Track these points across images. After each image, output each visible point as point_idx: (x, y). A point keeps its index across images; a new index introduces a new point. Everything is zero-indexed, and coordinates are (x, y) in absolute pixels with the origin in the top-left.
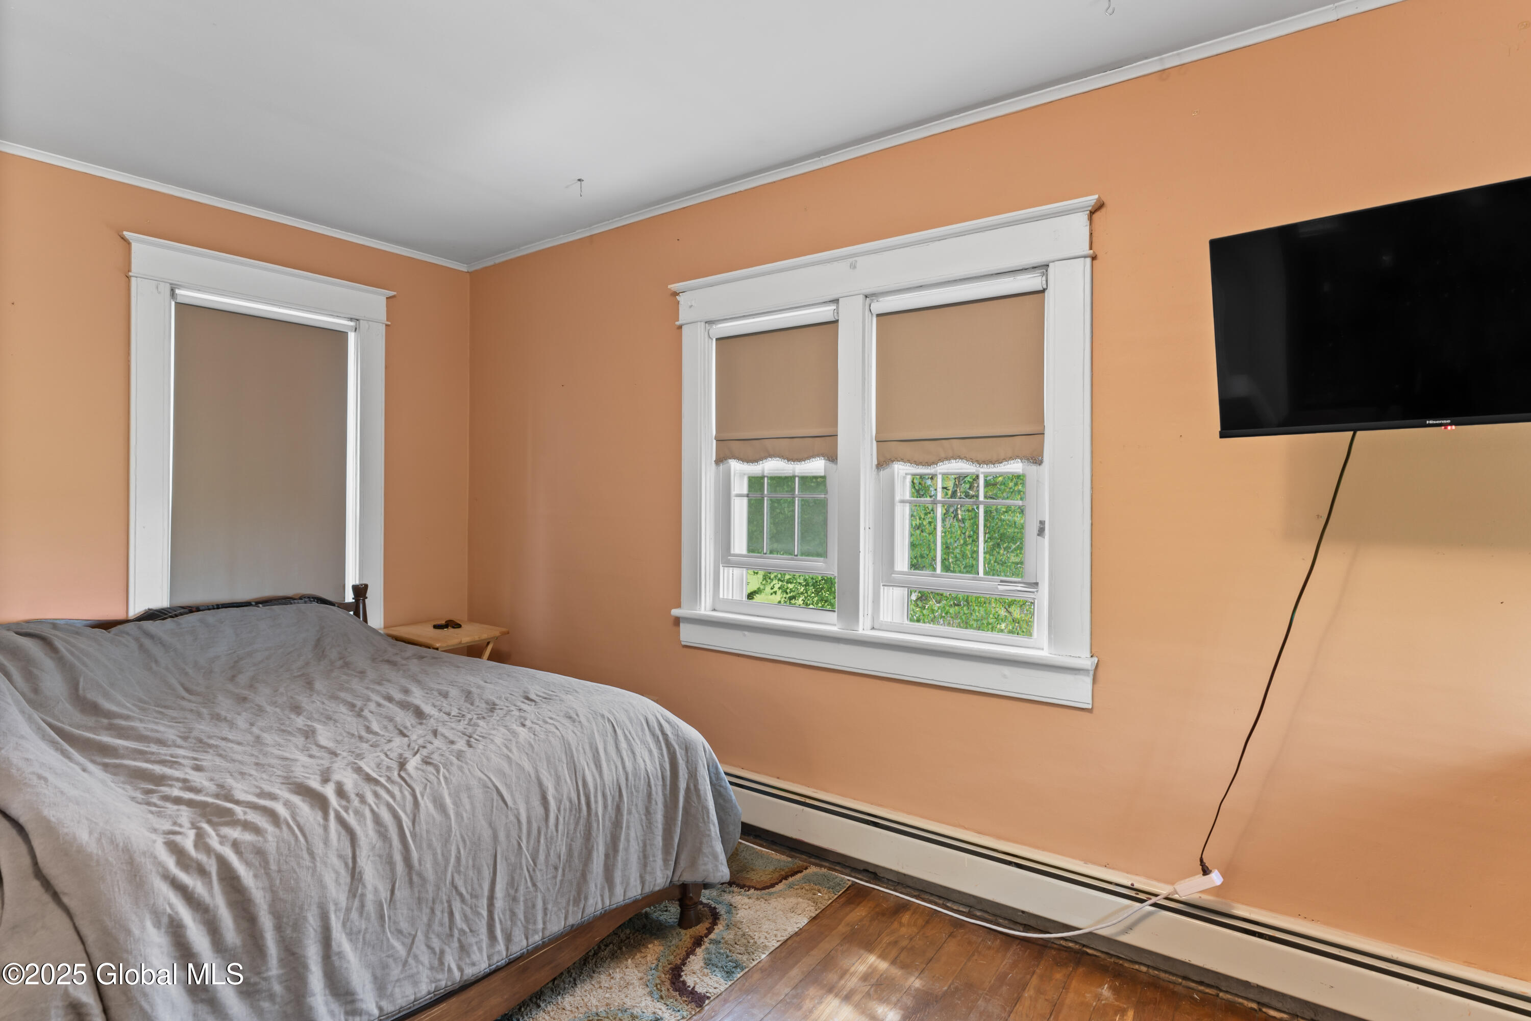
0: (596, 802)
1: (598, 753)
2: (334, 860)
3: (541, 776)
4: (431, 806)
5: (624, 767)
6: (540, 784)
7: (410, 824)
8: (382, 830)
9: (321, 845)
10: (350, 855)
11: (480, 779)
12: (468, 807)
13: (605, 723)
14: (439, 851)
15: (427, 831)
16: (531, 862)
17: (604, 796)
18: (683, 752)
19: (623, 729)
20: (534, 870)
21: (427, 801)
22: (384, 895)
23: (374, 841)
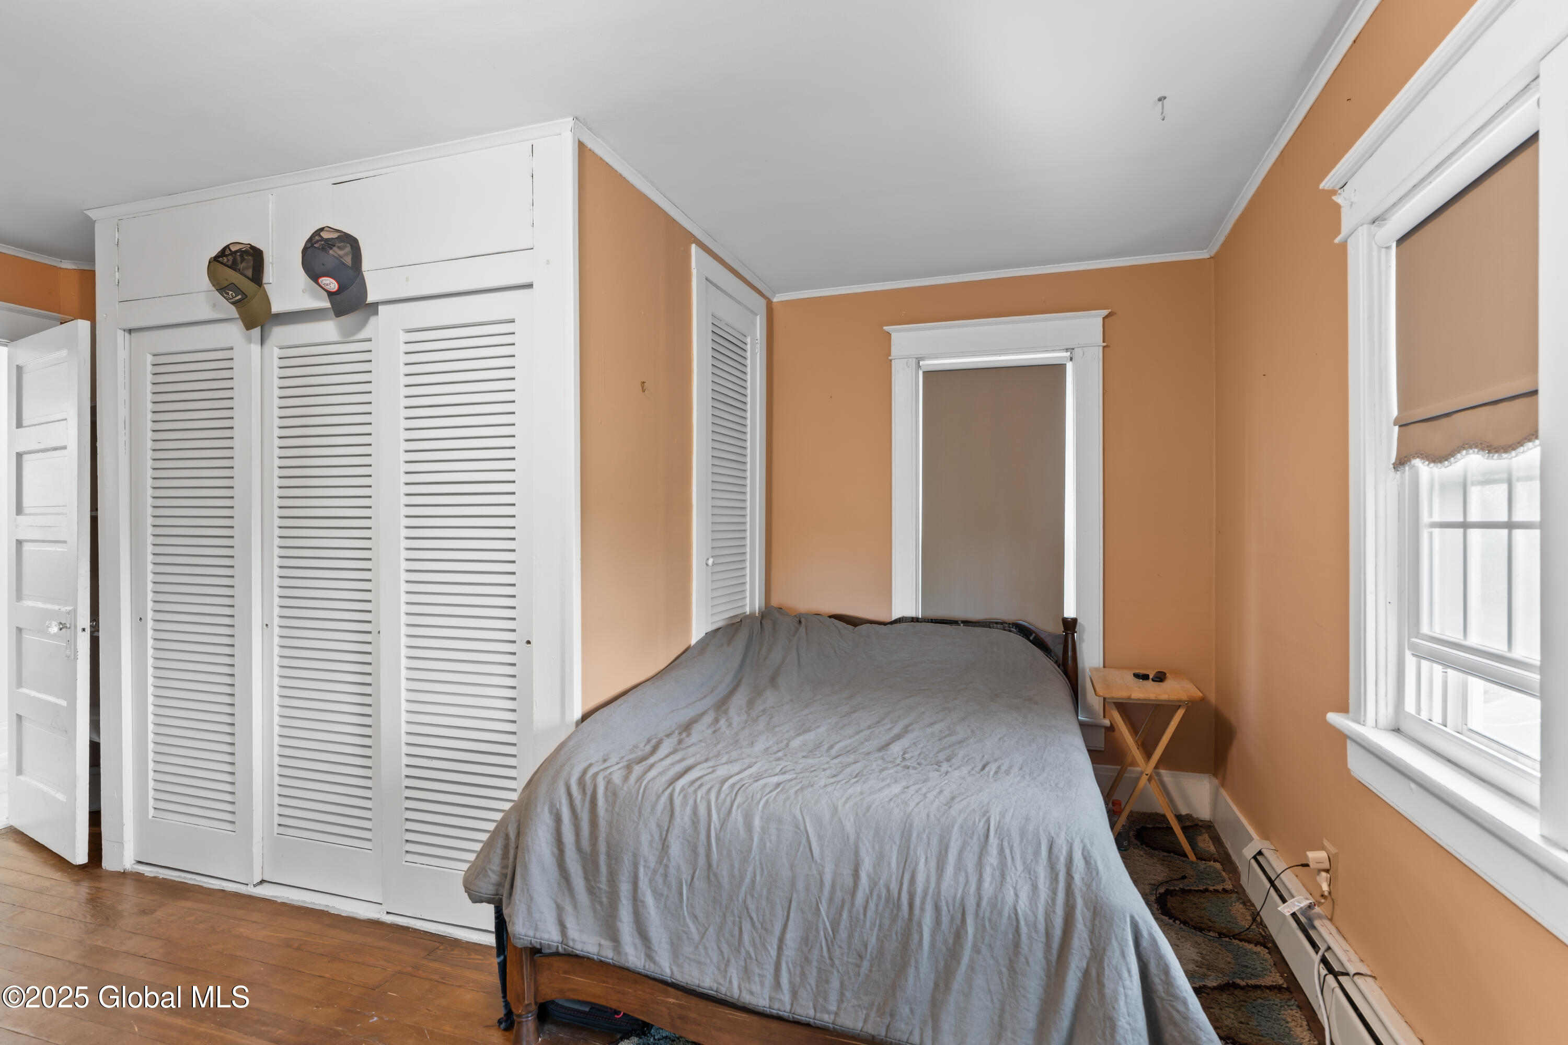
0: (922, 909)
1: (946, 852)
2: (653, 826)
3: (861, 845)
4: (740, 820)
5: (979, 888)
6: (857, 853)
7: (718, 827)
8: (695, 820)
9: (649, 810)
10: (666, 828)
11: (795, 817)
12: (774, 838)
13: (979, 821)
14: (737, 865)
15: (729, 841)
16: (831, 932)
17: (937, 908)
18: (1088, 915)
19: (1002, 841)
20: (832, 942)
21: (740, 814)
22: (686, 877)
23: (686, 826)
